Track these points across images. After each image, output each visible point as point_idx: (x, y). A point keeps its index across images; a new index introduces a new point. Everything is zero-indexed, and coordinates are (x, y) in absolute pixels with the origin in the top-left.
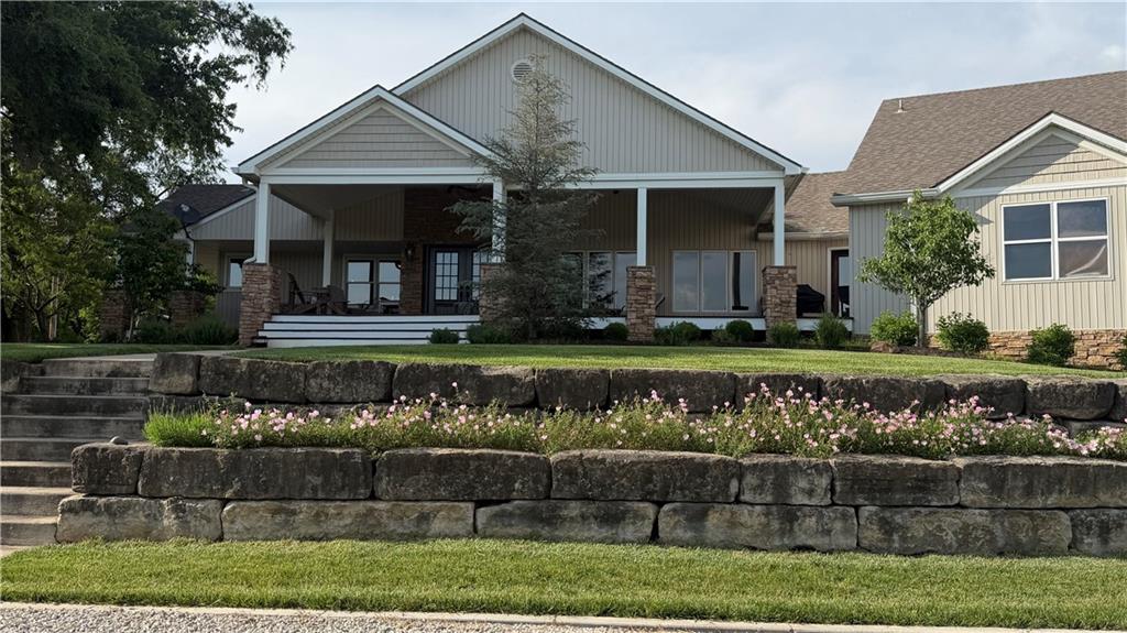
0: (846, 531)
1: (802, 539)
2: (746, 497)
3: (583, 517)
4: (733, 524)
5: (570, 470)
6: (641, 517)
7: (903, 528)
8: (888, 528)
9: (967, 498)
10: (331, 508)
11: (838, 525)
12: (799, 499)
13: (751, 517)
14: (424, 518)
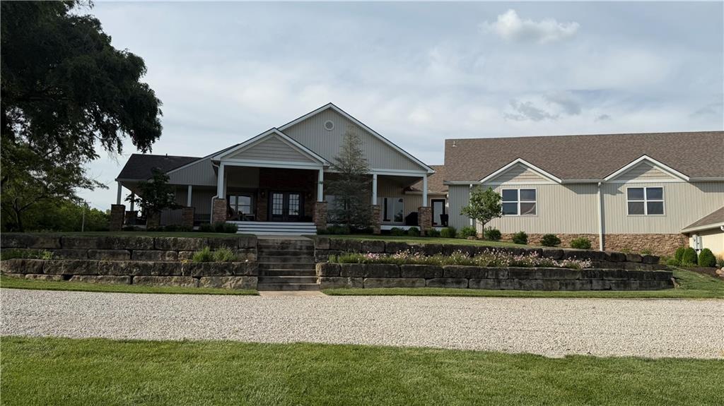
0: (511, 286)
1: (502, 287)
2: (489, 277)
3: (452, 282)
4: (487, 284)
5: (448, 270)
6: (465, 282)
7: (524, 285)
8: (521, 284)
9: (537, 277)
10: (391, 279)
11: (510, 284)
12: (501, 277)
13: (491, 282)
14: (413, 282)
